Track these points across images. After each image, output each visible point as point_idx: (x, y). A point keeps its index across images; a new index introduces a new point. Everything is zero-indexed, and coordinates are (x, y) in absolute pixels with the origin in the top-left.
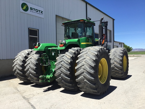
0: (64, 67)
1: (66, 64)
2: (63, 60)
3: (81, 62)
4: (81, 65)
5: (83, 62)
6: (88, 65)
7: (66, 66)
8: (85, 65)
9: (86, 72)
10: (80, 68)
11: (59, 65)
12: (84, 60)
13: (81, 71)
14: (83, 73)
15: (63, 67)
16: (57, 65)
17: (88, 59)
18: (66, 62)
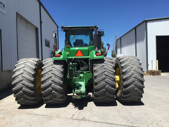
0: (110, 78)
1: (111, 74)
2: (106, 70)
3: (130, 71)
4: (131, 74)
5: (131, 71)
6: (138, 73)
7: (111, 76)
8: (135, 74)
9: (137, 81)
10: (130, 77)
11: (102, 75)
12: (133, 69)
13: (132, 80)
14: (134, 82)
15: (107, 78)
16: (99, 76)
17: (136, 68)
18: (110, 72)
